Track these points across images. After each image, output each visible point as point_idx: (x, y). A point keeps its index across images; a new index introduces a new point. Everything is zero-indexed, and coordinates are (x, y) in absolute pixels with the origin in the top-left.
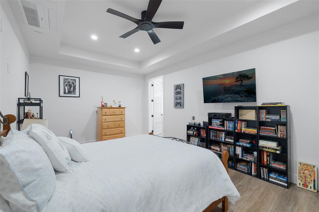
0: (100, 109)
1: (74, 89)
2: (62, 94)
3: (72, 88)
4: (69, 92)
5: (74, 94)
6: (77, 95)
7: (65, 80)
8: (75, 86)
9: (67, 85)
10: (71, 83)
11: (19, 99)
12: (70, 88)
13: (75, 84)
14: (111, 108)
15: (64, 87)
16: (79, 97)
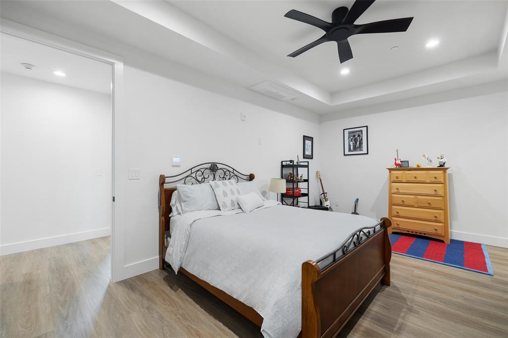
0: (388, 171)
1: (361, 143)
2: (347, 152)
3: (358, 143)
4: (355, 149)
5: (360, 151)
6: (365, 151)
7: (350, 133)
8: (362, 139)
9: (352, 139)
10: (356, 137)
11: (282, 162)
12: (356, 143)
13: (362, 137)
14: (419, 169)
15: (349, 143)
16: (367, 153)
